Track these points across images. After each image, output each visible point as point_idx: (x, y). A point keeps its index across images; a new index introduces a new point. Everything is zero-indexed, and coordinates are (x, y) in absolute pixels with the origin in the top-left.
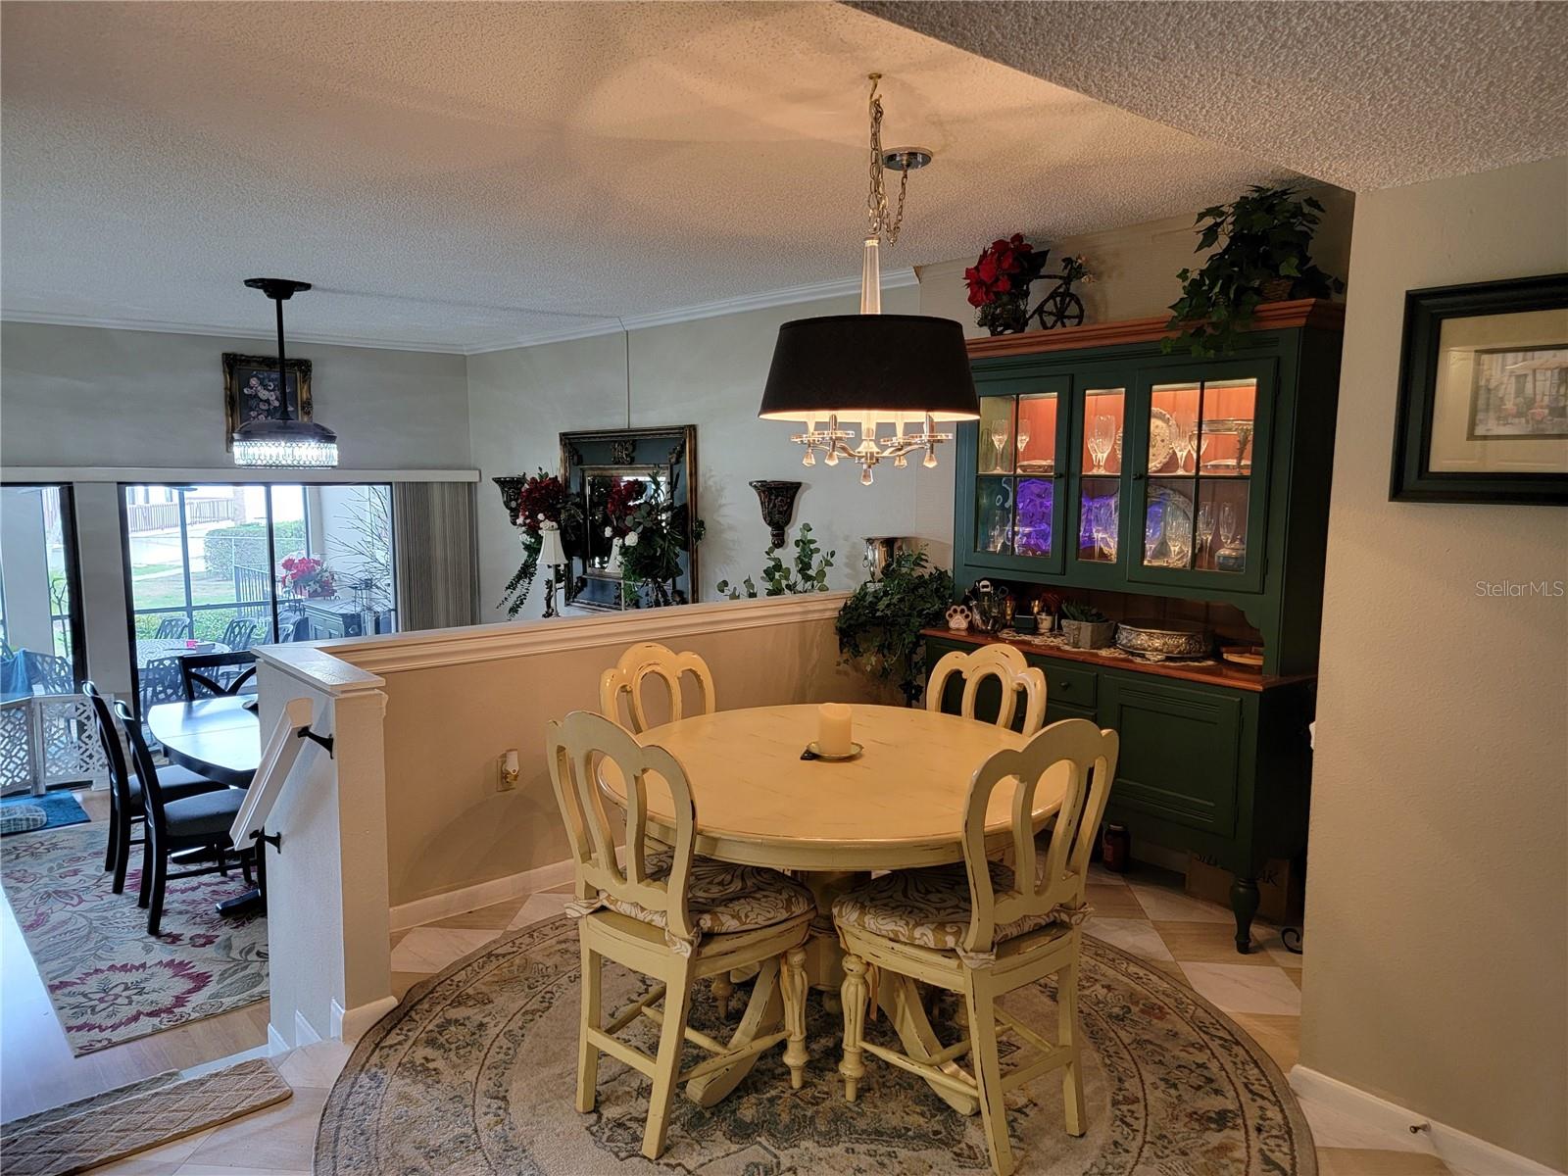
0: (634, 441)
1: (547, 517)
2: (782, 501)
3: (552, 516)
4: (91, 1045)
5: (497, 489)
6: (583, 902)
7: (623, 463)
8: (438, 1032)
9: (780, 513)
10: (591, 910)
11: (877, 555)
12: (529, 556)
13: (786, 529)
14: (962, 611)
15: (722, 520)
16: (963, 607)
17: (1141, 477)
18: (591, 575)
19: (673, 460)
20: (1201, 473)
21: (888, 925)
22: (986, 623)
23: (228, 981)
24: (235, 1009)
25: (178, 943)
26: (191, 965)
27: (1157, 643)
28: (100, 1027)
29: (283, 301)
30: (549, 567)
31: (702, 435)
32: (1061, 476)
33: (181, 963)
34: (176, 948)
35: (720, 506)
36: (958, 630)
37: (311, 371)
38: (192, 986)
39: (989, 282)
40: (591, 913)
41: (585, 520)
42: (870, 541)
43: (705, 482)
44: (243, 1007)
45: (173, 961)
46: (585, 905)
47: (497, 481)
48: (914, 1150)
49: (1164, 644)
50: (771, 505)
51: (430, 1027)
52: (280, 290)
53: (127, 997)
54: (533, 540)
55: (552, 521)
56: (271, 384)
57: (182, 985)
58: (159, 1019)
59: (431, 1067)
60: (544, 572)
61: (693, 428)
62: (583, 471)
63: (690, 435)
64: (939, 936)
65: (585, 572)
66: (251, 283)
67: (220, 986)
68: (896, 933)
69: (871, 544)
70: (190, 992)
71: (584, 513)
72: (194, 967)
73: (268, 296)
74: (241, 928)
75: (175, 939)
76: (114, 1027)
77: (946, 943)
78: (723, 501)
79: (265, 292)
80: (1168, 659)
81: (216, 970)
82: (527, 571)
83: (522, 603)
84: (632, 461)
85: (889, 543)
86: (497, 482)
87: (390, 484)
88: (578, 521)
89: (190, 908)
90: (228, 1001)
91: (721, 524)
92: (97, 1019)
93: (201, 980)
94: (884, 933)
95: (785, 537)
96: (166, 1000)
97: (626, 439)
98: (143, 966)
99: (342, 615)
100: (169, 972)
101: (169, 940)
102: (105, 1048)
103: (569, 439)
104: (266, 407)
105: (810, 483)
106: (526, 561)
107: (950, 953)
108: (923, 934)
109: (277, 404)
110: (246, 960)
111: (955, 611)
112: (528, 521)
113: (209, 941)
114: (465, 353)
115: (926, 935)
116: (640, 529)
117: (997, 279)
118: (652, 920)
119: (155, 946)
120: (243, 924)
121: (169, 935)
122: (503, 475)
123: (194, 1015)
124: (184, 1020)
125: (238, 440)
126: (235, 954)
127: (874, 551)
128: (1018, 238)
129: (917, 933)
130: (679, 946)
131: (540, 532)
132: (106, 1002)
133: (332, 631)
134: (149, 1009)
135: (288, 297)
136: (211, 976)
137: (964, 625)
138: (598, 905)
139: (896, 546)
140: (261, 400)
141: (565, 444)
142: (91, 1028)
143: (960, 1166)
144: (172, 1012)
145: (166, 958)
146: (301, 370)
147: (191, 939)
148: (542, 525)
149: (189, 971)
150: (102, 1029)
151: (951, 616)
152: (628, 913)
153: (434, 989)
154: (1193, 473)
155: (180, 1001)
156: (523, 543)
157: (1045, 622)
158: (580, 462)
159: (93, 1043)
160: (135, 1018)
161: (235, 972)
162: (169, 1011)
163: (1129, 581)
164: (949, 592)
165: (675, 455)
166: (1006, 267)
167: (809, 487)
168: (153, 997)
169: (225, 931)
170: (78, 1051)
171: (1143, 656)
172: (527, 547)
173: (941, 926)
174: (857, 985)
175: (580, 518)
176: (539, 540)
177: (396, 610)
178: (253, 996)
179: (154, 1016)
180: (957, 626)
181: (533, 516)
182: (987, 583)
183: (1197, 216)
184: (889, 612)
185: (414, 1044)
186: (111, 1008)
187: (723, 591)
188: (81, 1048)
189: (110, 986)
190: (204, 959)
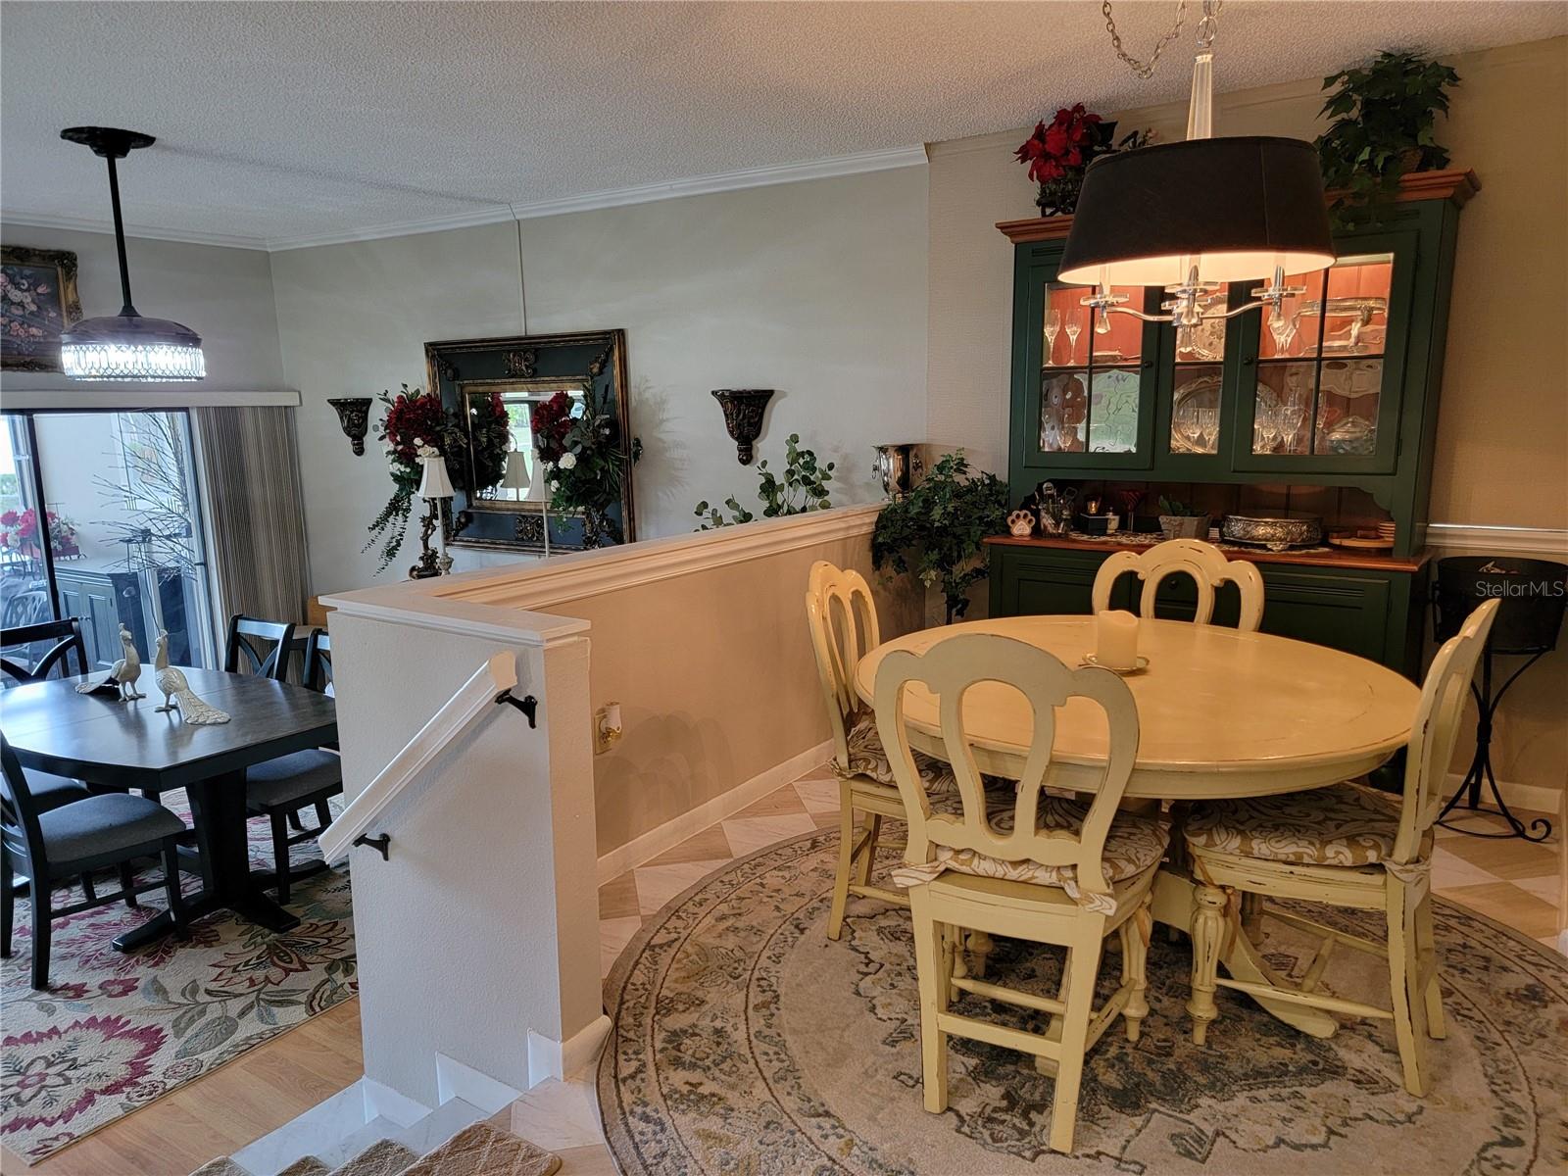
0: (537, 350)
1: (426, 442)
2: (753, 411)
3: (434, 440)
4: (45, 1146)
5: (334, 413)
6: (927, 867)
7: (523, 376)
8: (673, 1048)
9: (750, 425)
10: (936, 875)
11: (891, 464)
12: (401, 490)
13: (754, 443)
14: (1025, 516)
15: (663, 436)
16: (1025, 511)
17: (1250, 363)
18: (479, 508)
19: (595, 370)
20: (1324, 355)
21: (1288, 849)
22: (1057, 525)
23: (189, 1033)
24: (222, 1065)
25: (86, 995)
26: (123, 1020)
27: (1279, 532)
28: (43, 1120)
29: (118, 161)
30: (425, 501)
31: (631, 340)
32: (1151, 365)
33: (107, 1020)
34: (86, 1003)
35: (662, 421)
36: (1021, 536)
37: (75, 265)
38: (142, 1047)
39: (1059, 155)
40: (935, 879)
41: (468, 444)
42: (883, 450)
43: (640, 394)
44: (232, 1061)
45: (94, 1019)
46: (928, 870)
47: (334, 403)
48: (1311, 1085)
49: (1288, 534)
50: (741, 416)
51: (658, 1045)
52: (112, 143)
53: (59, 1075)
54: (408, 470)
55: (432, 447)
56: (24, 281)
57: (132, 1048)
58: (124, 1095)
59: (706, 1093)
60: (419, 507)
61: (621, 333)
62: (462, 387)
63: (619, 341)
64: (1358, 852)
65: (470, 505)
66: (74, 134)
67: (183, 1040)
68: (1300, 856)
69: (885, 453)
70: (145, 1053)
71: (467, 437)
72: (129, 1022)
73: (96, 152)
74: (162, 965)
75: (79, 991)
76: (66, 1116)
77: (1367, 858)
78: (665, 416)
79: (92, 147)
80: (1292, 548)
81: (164, 1021)
82: (397, 507)
83: (399, 544)
84: (535, 373)
85: (904, 450)
86: (331, 403)
87: (186, 409)
88: (460, 446)
89: (73, 949)
90: (208, 1057)
91: (664, 442)
92: (33, 1109)
93: (152, 1039)
94: (1283, 857)
95: (754, 452)
96: (122, 1072)
97: (528, 347)
98: (54, 1031)
99: (111, 576)
100: (97, 1035)
101: (71, 994)
102: (68, 1146)
103: (438, 350)
104: (20, 312)
105: (786, 390)
106: (397, 496)
107: (1378, 868)
108: (1338, 853)
109: (34, 308)
110: (197, 1003)
111: (1018, 516)
112: (400, 447)
113: (129, 988)
114: (269, 250)
115: (1339, 852)
116: (578, 449)
117: (1067, 152)
118: (1033, 877)
119: (54, 1004)
120: (162, 959)
121: (66, 987)
122: (339, 396)
123: (170, 1083)
124: (160, 1091)
125: (67, 344)
126: (176, 998)
127: (887, 459)
128: (1079, 108)
129: (1330, 852)
130: (1098, 903)
131: (417, 460)
132: (30, 1086)
133: (93, 596)
134: (104, 1084)
135: (124, 154)
136: (161, 1030)
137: (1027, 530)
138: (942, 868)
139: (912, 454)
140: (13, 303)
141: (433, 356)
142: (31, 1124)
143: (1373, 1094)
144: (137, 1084)
145: (83, 1017)
146: (63, 265)
147: (100, 988)
148: (419, 452)
149: (127, 1028)
150: (50, 1124)
151: (1013, 522)
152: (991, 873)
153: (622, 998)
154: (1315, 355)
155: (138, 1068)
156: (392, 474)
157: (1113, 522)
158: (457, 376)
159: (48, 1143)
160: (89, 1099)
161: (192, 1021)
162: (131, 1082)
163: (1234, 471)
164: (1004, 497)
165: (598, 365)
166: (1078, 139)
167: (784, 395)
168: (96, 1068)
169: (143, 972)
170: (32, 1159)
171: (1264, 547)
172: (397, 478)
173: (1352, 840)
174: (1217, 919)
175: (463, 443)
176: (418, 470)
177: (205, 564)
178: (237, 1046)
179: (113, 1093)
180: (1020, 532)
181: (407, 441)
182: (1050, 485)
183: (1324, 82)
184: (946, 522)
185: (657, 1070)
186: (44, 1093)
187: (701, 514)
188: (33, 1153)
189: (24, 1064)
190: (136, 1010)
